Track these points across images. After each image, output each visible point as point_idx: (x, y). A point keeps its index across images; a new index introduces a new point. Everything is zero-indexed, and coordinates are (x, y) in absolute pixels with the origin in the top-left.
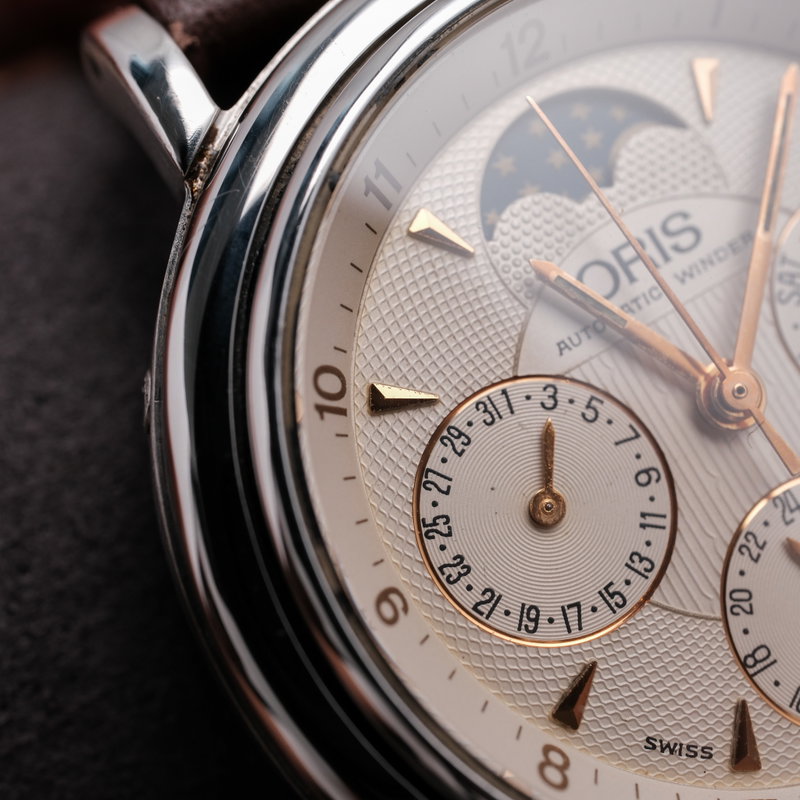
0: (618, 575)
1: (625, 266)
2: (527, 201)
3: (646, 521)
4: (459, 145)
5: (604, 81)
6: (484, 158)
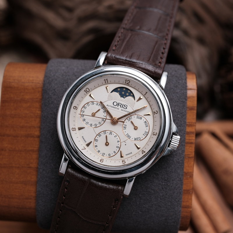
0: (93, 124)
1: (118, 105)
2: (118, 93)
3: (100, 123)
4: (116, 84)
5: (132, 91)
6: (117, 87)
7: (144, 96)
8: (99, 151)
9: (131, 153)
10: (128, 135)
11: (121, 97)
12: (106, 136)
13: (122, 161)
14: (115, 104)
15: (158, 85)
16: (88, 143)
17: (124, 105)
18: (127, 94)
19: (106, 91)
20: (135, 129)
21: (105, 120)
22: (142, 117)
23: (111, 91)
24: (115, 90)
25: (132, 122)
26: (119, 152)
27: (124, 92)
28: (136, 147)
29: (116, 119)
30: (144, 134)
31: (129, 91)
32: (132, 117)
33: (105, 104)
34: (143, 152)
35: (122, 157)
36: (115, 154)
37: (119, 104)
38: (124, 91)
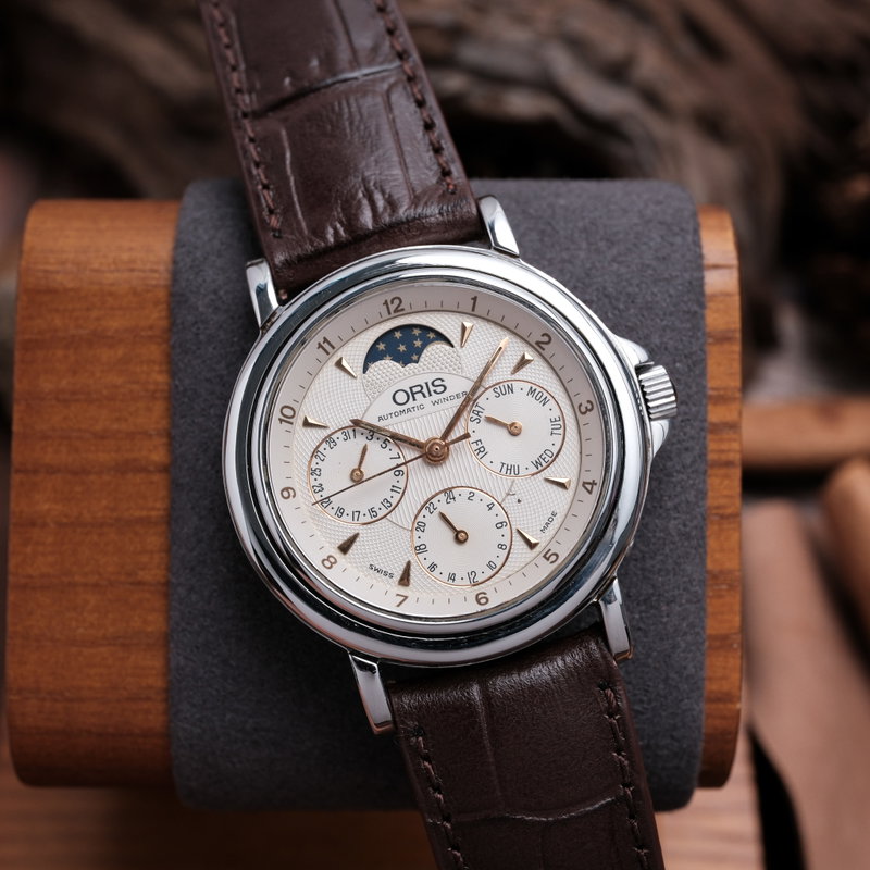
0: (377, 505)
1: (413, 394)
2: (387, 361)
3: (394, 489)
4: (363, 336)
5: (425, 323)
6: (371, 342)
7: (473, 314)
8: (452, 577)
9: (554, 514)
10: (505, 467)
11: (405, 364)
12: (443, 517)
13: (545, 556)
14: (401, 397)
15: (492, 251)
16: (401, 573)
17: (433, 384)
18: (418, 343)
19: (346, 376)
20: (514, 435)
21: (403, 468)
22: (509, 383)
23: (362, 369)
24: (373, 356)
25: (491, 421)
26: (515, 535)
27: (403, 345)
28: (555, 487)
29: (437, 444)
30: (555, 431)
31: (417, 332)
32: (481, 402)
33: (371, 419)
34: (588, 486)
35: (532, 546)
36: (507, 551)
37: (415, 390)
38: (402, 341)
